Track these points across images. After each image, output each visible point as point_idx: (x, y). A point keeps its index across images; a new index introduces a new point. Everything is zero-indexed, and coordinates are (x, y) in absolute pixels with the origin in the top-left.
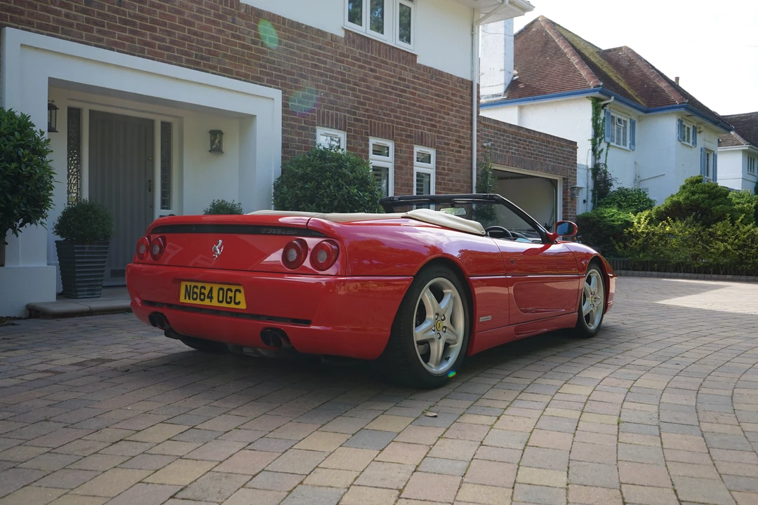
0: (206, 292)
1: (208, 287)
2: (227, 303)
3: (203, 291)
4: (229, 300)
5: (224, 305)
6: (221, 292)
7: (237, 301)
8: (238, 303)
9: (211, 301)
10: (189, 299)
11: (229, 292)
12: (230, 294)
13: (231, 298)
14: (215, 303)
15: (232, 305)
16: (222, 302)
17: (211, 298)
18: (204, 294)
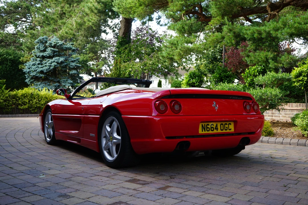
0: (214, 127)
1: (215, 124)
2: (225, 130)
4: (226, 129)
5: (224, 131)
6: (222, 125)
7: (230, 128)
9: (217, 130)
10: (205, 131)
11: (226, 125)
12: (226, 126)
13: (227, 127)
14: (219, 131)
16: (223, 130)
17: (217, 129)
18: (213, 128)
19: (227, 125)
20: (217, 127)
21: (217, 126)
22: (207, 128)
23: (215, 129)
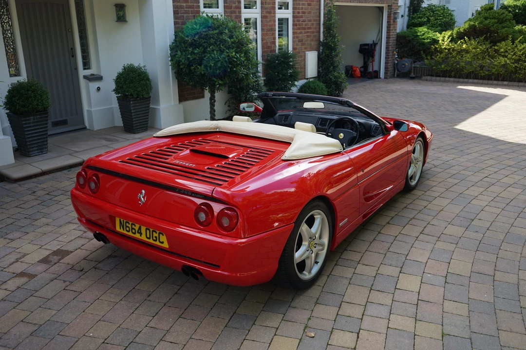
3: (133, 226)
4: (155, 239)
5: (151, 241)
6: (148, 231)
7: (161, 241)
8: (162, 243)
9: (141, 236)
10: (124, 230)
11: (154, 233)
13: (156, 237)
14: (143, 238)
15: (157, 243)
17: (141, 234)
19: (156, 233)
20: (141, 231)
21: (140, 228)
22: (127, 227)
23: (138, 233)
